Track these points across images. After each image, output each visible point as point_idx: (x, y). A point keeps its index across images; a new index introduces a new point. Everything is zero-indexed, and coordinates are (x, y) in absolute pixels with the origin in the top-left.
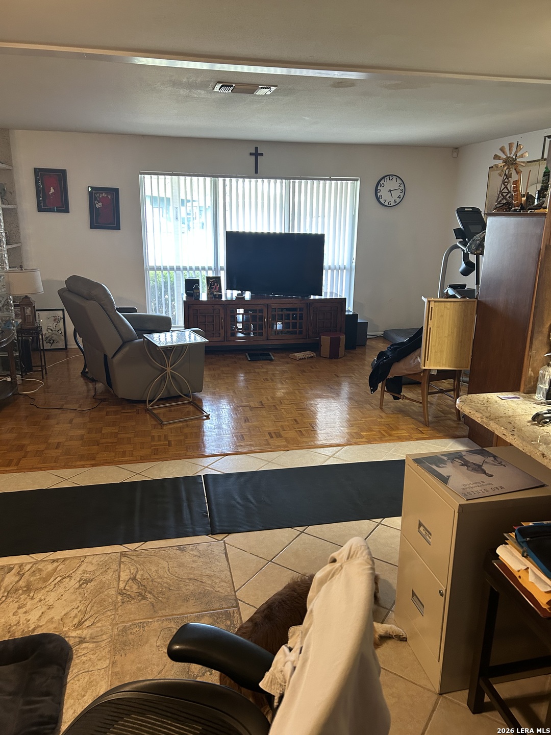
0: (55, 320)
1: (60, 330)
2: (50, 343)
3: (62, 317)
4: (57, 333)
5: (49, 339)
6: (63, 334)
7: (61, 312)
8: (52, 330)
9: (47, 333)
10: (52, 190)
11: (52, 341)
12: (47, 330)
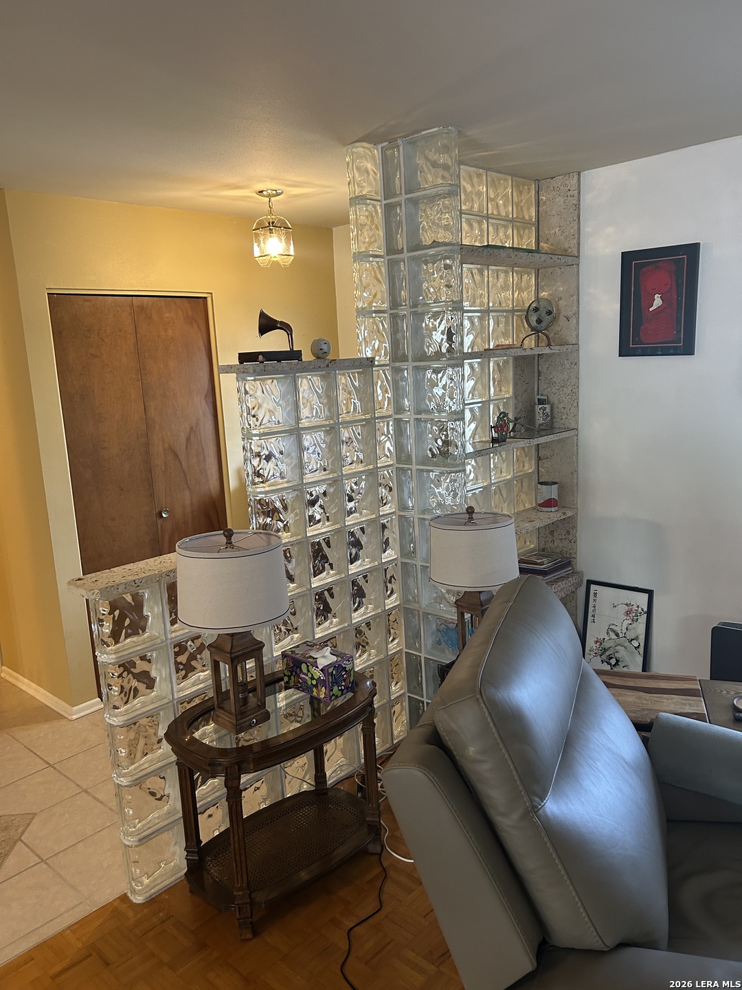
0: (628, 613)
1: (636, 638)
2: (610, 664)
3: (645, 609)
4: (627, 644)
5: (607, 653)
6: (642, 649)
7: (646, 596)
8: (617, 635)
9: (607, 638)
10: (658, 301)
11: (613, 661)
12: (608, 633)
